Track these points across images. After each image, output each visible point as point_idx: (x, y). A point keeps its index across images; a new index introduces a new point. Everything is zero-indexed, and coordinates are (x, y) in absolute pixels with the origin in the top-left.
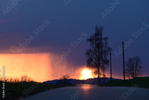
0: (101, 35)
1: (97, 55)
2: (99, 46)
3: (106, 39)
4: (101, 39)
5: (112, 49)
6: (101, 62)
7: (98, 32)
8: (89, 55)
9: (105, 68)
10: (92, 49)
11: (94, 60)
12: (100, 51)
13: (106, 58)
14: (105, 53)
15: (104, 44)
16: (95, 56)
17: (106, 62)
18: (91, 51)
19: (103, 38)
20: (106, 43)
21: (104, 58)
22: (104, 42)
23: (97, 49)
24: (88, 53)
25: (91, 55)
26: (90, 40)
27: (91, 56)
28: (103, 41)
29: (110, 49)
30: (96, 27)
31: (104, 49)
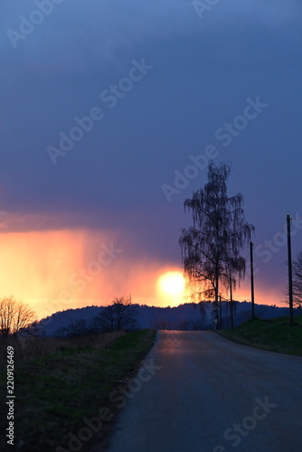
0: (224, 189)
1: (211, 245)
2: (217, 219)
3: (238, 199)
4: (224, 200)
5: (254, 229)
6: (223, 264)
7: (216, 182)
8: (190, 244)
9: (235, 281)
10: (197, 228)
11: (204, 260)
12: (221, 234)
13: (236, 253)
14: (234, 241)
15: (232, 215)
16: (206, 247)
17: (238, 265)
18: (195, 234)
19: (229, 197)
20: (236, 212)
21: (231, 255)
22: (232, 211)
23: (212, 229)
24: (186, 240)
25: (194, 244)
26: (193, 203)
27: (196, 247)
28: (230, 207)
29: (248, 229)
30: (210, 168)
31: (232, 227)
